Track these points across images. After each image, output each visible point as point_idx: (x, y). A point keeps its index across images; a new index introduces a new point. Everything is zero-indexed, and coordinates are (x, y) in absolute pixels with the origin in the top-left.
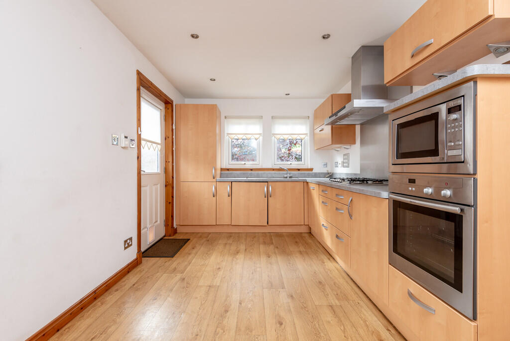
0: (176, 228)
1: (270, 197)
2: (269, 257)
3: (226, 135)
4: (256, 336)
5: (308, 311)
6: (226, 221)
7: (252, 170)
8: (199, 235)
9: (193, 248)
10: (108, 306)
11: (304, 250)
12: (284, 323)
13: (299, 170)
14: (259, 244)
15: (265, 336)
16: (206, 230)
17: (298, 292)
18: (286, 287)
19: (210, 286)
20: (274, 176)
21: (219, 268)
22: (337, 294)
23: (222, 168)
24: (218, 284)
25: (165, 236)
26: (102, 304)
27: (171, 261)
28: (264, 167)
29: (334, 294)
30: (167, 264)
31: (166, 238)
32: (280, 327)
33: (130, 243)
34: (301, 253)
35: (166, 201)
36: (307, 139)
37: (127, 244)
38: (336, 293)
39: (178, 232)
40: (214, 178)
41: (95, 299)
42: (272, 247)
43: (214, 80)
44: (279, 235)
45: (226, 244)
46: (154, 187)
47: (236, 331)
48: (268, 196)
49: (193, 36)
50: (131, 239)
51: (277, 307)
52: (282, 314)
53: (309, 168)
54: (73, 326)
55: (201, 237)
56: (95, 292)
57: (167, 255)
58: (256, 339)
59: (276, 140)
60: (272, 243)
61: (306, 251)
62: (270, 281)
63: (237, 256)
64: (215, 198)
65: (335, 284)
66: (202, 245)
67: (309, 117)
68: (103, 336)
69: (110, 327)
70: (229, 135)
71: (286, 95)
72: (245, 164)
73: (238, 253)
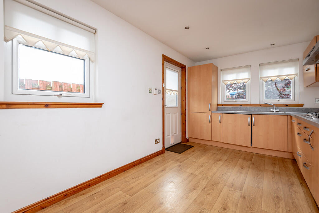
0: (188, 139)
1: (254, 126)
2: (242, 168)
3: (221, 82)
4: (204, 209)
5: (252, 211)
6: (219, 139)
7: (241, 105)
8: (201, 145)
9: (193, 152)
10: (144, 167)
11: (279, 171)
12: (227, 210)
13: (287, 105)
14: (240, 159)
15: (209, 211)
16: (206, 143)
17: (251, 196)
18: (243, 190)
19: (192, 174)
20: (261, 110)
21: (203, 166)
22: (290, 211)
23: (219, 104)
24: (197, 174)
25: (181, 142)
26: (142, 166)
27: (178, 156)
28: (252, 103)
29: (286, 209)
30: (176, 156)
31: (181, 143)
32: (223, 211)
33: (158, 142)
34: (273, 172)
35: (182, 123)
36: (297, 78)
37: (157, 142)
38: (288, 209)
39: (189, 141)
40: (210, 111)
41: (140, 163)
42: (249, 163)
43: (209, 48)
44: (261, 156)
45: (215, 153)
46: (174, 115)
47: (194, 201)
48: (251, 124)
49: (186, 28)
50: (159, 139)
51: (228, 199)
52: (230, 204)
53: (299, 103)
54: (129, 171)
55: (201, 146)
56: (140, 160)
57: (178, 152)
58: (203, 210)
59: (264, 82)
60: (251, 160)
61: (280, 172)
62: (233, 183)
63: (218, 162)
64: (211, 123)
65: (293, 203)
66: (199, 151)
67: (298, 59)
68: (137, 179)
69: (140, 176)
70: (224, 82)
71: (271, 45)
72: (236, 101)
73: (220, 160)
